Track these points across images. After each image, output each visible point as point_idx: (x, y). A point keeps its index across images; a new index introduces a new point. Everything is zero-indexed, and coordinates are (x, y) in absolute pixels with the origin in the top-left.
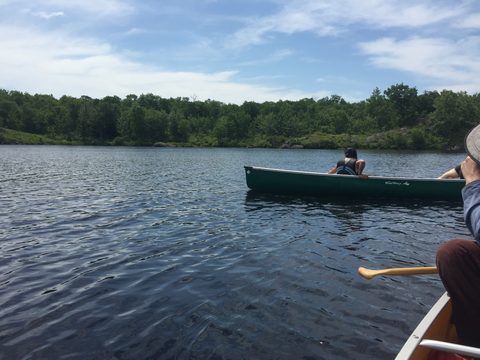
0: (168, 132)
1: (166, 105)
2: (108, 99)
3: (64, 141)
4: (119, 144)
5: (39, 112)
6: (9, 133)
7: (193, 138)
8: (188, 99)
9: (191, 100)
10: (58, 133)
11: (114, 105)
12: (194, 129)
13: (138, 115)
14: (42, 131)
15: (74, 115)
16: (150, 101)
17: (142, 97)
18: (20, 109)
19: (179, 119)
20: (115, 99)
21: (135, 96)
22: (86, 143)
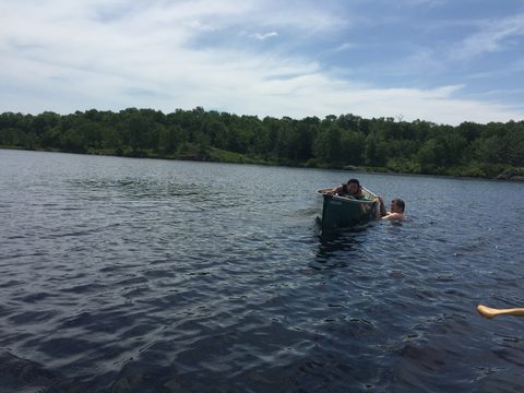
0: (364, 156)
1: (366, 125)
2: (308, 120)
3: (261, 161)
4: (313, 166)
5: (243, 133)
6: (215, 152)
7: (392, 163)
8: (392, 119)
9: (396, 121)
10: (257, 153)
11: (311, 126)
12: (394, 153)
13: (335, 136)
14: (243, 151)
15: (273, 136)
16: (349, 122)
17: (342, 117)
18: (227, 130)
19: (378, 141)
20: (315, 120)
21: (334, 117)
22: (281, 164)
